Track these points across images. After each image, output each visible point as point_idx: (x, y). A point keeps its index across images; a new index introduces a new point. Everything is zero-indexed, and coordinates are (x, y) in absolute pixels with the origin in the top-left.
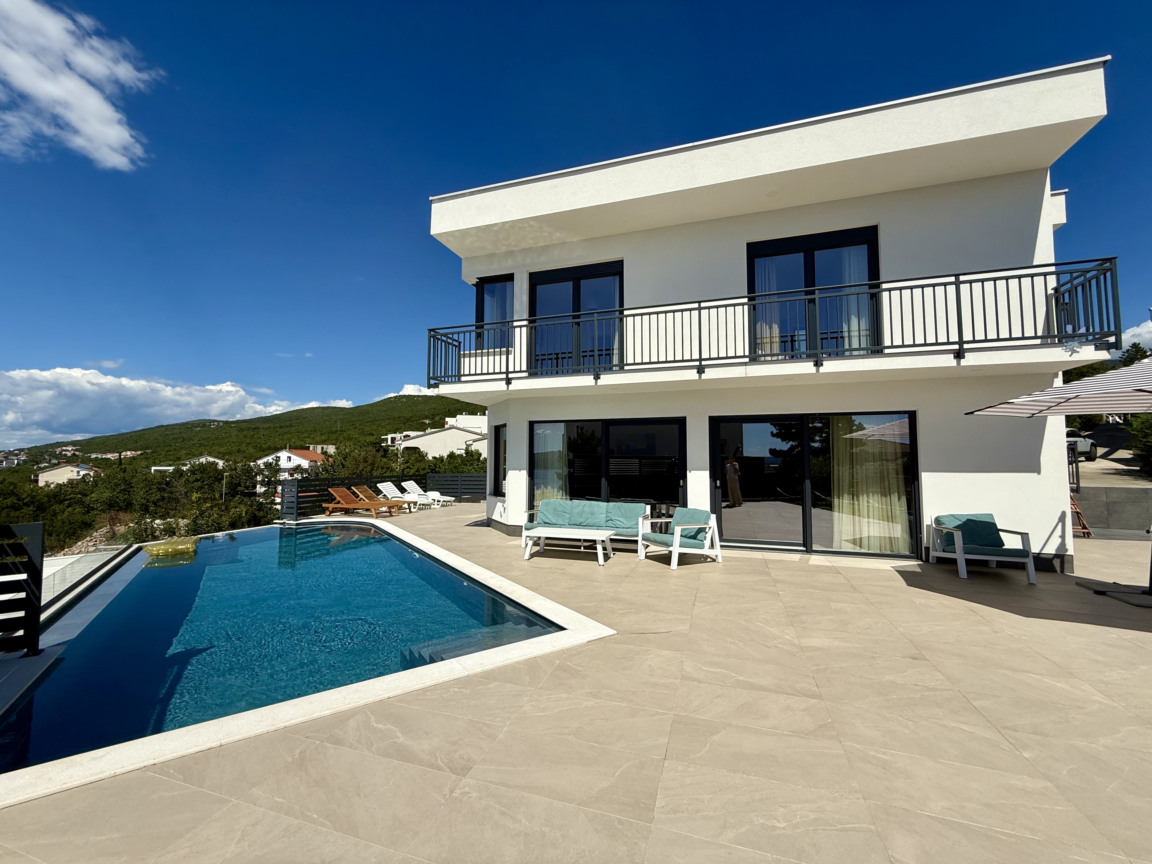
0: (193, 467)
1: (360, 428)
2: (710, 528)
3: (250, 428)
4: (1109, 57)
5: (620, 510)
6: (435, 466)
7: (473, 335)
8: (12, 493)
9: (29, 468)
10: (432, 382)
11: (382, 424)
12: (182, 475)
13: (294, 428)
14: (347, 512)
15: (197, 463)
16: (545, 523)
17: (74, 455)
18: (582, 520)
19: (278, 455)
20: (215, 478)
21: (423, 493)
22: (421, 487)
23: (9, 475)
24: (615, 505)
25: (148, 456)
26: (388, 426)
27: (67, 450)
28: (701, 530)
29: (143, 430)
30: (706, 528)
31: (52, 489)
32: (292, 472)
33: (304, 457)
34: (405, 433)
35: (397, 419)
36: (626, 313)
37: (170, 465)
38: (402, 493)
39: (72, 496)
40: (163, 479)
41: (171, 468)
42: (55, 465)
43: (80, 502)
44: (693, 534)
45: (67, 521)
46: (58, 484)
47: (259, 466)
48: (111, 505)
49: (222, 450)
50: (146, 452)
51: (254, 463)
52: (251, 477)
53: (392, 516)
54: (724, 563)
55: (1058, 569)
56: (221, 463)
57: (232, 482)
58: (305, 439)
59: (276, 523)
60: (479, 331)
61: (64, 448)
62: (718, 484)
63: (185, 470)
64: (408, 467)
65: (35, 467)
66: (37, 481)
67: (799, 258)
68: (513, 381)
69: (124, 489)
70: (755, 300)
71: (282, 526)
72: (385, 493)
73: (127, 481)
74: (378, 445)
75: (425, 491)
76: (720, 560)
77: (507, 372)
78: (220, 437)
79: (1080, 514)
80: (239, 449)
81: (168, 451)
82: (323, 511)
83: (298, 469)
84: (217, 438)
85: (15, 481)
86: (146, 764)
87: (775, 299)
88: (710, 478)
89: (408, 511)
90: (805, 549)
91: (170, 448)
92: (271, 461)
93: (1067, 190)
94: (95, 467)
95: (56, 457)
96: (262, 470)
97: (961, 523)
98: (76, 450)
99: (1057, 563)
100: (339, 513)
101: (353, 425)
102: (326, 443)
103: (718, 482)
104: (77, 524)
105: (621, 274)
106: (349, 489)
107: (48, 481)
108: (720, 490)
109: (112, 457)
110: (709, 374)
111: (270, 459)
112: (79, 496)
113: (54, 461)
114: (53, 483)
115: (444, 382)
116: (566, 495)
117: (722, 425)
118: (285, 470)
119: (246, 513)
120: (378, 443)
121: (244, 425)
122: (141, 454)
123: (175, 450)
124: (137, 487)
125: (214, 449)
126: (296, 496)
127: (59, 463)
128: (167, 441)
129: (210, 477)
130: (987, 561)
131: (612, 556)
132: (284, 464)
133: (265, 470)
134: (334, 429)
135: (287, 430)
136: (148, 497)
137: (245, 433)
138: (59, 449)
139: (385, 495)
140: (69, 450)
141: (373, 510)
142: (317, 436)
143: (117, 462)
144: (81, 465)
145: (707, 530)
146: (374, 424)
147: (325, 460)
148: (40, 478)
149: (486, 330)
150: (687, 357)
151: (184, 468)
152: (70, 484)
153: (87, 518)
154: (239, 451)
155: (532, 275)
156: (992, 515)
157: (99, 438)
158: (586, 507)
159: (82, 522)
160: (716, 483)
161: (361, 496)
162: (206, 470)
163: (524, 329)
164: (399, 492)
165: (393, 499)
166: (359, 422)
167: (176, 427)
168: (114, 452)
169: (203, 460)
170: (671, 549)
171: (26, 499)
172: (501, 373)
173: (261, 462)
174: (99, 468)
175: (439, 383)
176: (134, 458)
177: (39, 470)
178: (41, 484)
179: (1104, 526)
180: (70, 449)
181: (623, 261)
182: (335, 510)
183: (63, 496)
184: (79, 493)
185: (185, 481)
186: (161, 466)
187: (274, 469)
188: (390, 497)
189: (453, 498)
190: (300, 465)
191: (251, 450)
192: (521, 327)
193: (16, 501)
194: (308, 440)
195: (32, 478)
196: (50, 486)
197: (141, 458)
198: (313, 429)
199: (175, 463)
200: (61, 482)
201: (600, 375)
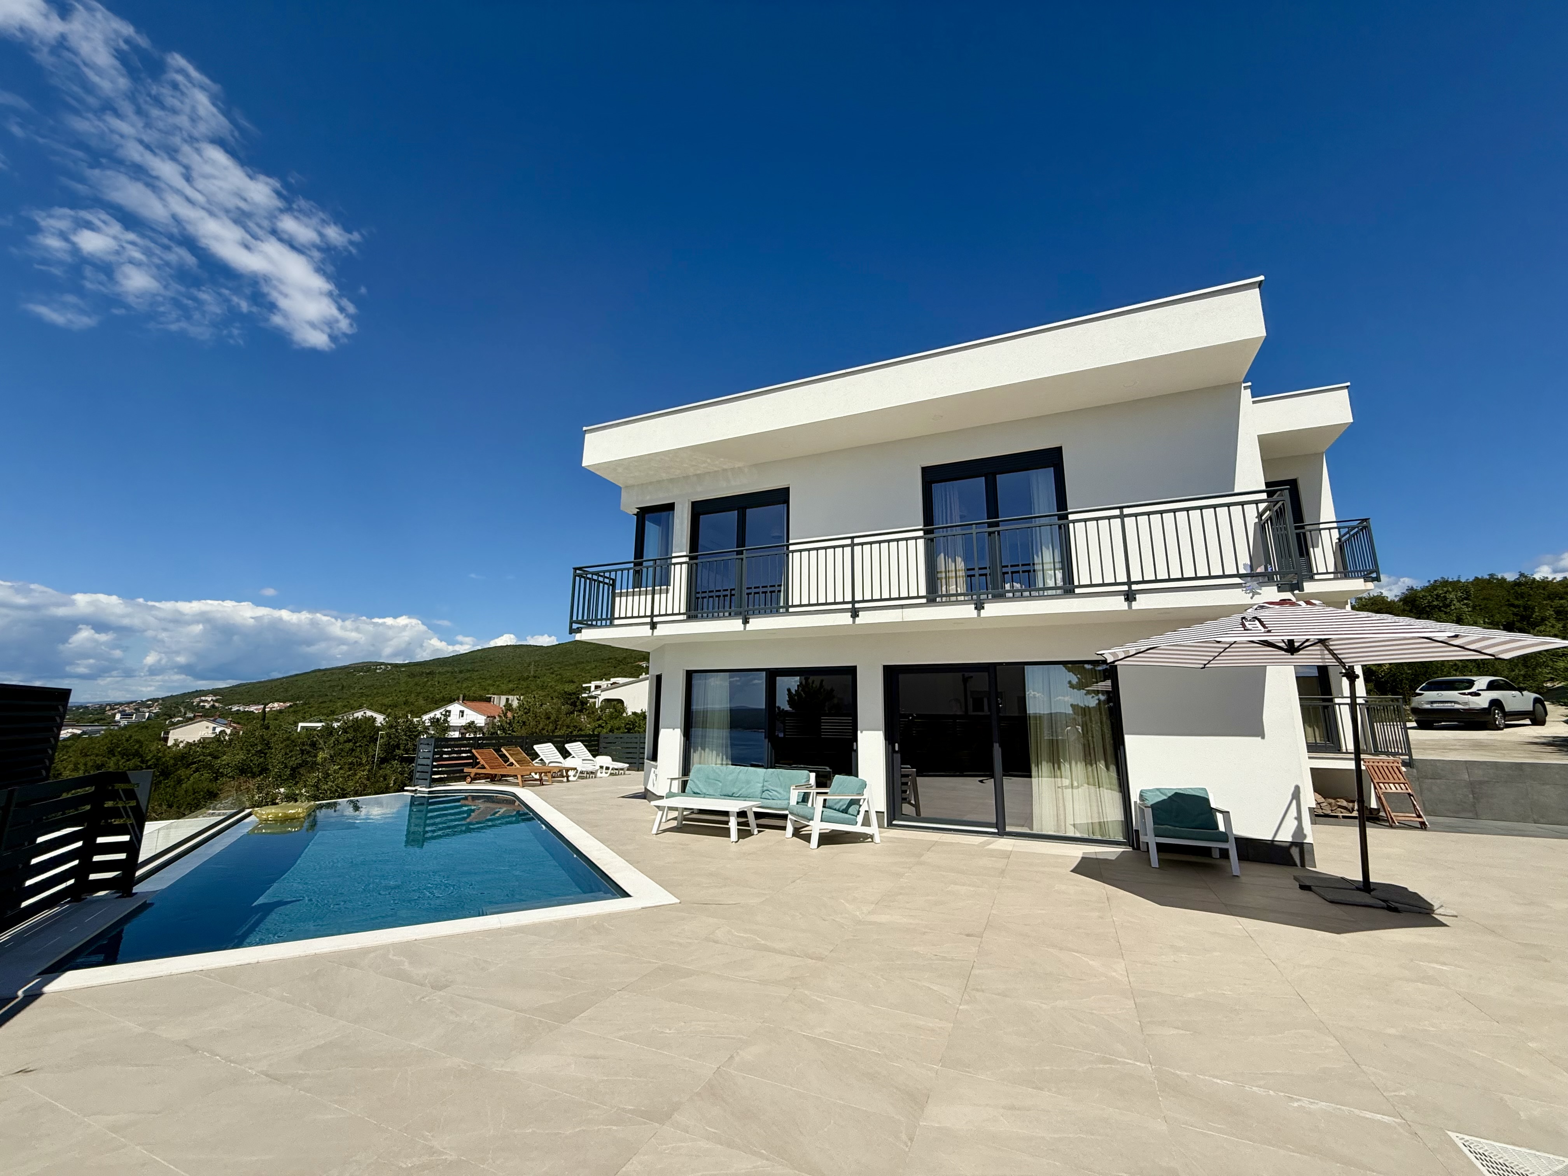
0: (346, 723)
1: (558, 673)
2: (864, 799)
3: (423, 673)
4: (1262, 278)
5: (779, 778)
6: (633, 725)
7: (631, 571)
8: (137, 754)
9: (160, 723)
10: (575, 626)
11: (588, 668)
12: (331, 734)
13: (477, 673)
14: (493, 779)
15: (351, 718)
16: (694, 793)
17: (213, 706)
18: (735, 790)
19: (448, 708)
20: (370, 737)
21: (591, 757)
22: (590, 751)
23: (136, 732)
24: (774, 772)
25: (298, 709)
26: (594, 671)
27: (206, 701)
28: (853, 802)
29: (297, 675)
30: (860, 800)
31: (180, 750)
32: (464, 731)
33: (480, 712)
34: (613, 680)
35: (606, 661)
36: (791, 548)
37: (321, 721)
38: (565, 757)
39: (201, 757)
40: (309, 739)
41: (320, 724)
42: (191, 719)
43: (209, 766)
44: (845, 807)
45: (191, 789)
46: (188, 743)
47: (424, 722)
48: (244, 770)
49: (386, 701)
50: (296, 704)
51: (418, 719)
52: (413, 737)
53: (543, 785)
54: (882, 844)
55: (1298, 862)
56: (380, 719)
57: (389, 743)
58: (487, 688)
59: (407, 791)
60: (638, 568)
61: (203, 698)
62: (897, 749)
63: (336, 727)
64: (600, 726)
65: (167, 722)
66: (166, 739)
67: (980, 482)
68: (658, 626)
69: (260, 750)
70: (933, 533)
71: (413, 794)
72: (542, 757)
73: (264, 740)
74: (574, 696)
75: (594, 756)
76: (877, 839)
77: (652, 616)
78: (386, 684)
79: (1412, 796)
80: (407, 700)
81: (322, 703)
82: (463, 779)
83: (471, 726)
84: (383, 686)
85: (142, 739)
86: (195, 969)
87: (958, 531)
88: (886, 739)
89: (565, 779)
90: (996, 831)
91: (325, 699)
92: (439, 716)
93: (1348, 384)
94: (234, 723)
95: (192, 708)
96: (427, 728)
97: (1165, 798)
98: (216, 701)
99: (1295, 852)
100: (483, 781)
101: (551, 668)
102: (513, 693)
103: (897, 745)
104: (202, 793)
105: (787, 502)
106: (498, 751)
107: (177, 740)
108: (899, 755)
109: (256, 710)
110: (864, 618)
111: (438, 714)
112: (209, 758)
113: (190, 715)
114: (182, 742)
115: (591, 626)
116: (727, 759)
117: (901, 677)
118: (455, 729)
119: (395, 783)
120: (574, 693)
121: (418, 669)
122: (291, 706)
123: (331, 701)
124: (276, 748)
125: (377, 701)
126: (431, 758)
127: (195, 716)
128: (323, 690)
129: (364, 736)
130: (1210, 848)
131: (756, 832)
132: (455, 720)
133: (431, 728)
134: (526, 675)
135: (468, 675)
136: (287, 761)
137: (416, 679)
138: (198, 700)
139: (542, 760)
140: (208, 701)
141: (519, 777)
142: (503, 683)
143: (260, 716)
144: (219, 720)
145: (861, 803)
146: (577, 668)
147: (502, 715)
148: (170, 736)
149: (645, 567)
150: (839, 599)
151: (336, 725)
152: (201, 743)
153: (213, 787)
154: (406, 703)
155: (694, 504)
156: (1205, 790)
157: (244, 685)
158: (741, 775)
159: (208, 790)
160: (894, 747)
161: (512, 760)
162: (360, 727)
163: (685, 566)
164: (560, 756)
165: (551, 765)
166: (559, 666)
167: (334, 671)
168: (258, 704)
169: (359, 715)
170: (811, 823)
171: (150, 760)
172: (645, 616)
173: (426, 718)
174: (238, 723)
175: (582, 628)
176: (280, 711)
177: (171, 726)
178: (170, 743)
179: (1470, 815)
180: (209, 699)
181: (789, 488)
182: (476, 778)
183: (191, 758)
184: (210, 754)
185: (334, 742)
186: (310, 722)
187: (441, 725)
188: (547, 762)
189: (628, 765)
190: (473, 722)
191: (421, 702)
192: (681, 563)
193: (139, 764)
194: (492, 689)
195: (162, 735)
196: (178, 746)
197: (289, 712)
198: (501, 674)
199: (328, 718)
200: (191, 741)
201: (749, 618)
